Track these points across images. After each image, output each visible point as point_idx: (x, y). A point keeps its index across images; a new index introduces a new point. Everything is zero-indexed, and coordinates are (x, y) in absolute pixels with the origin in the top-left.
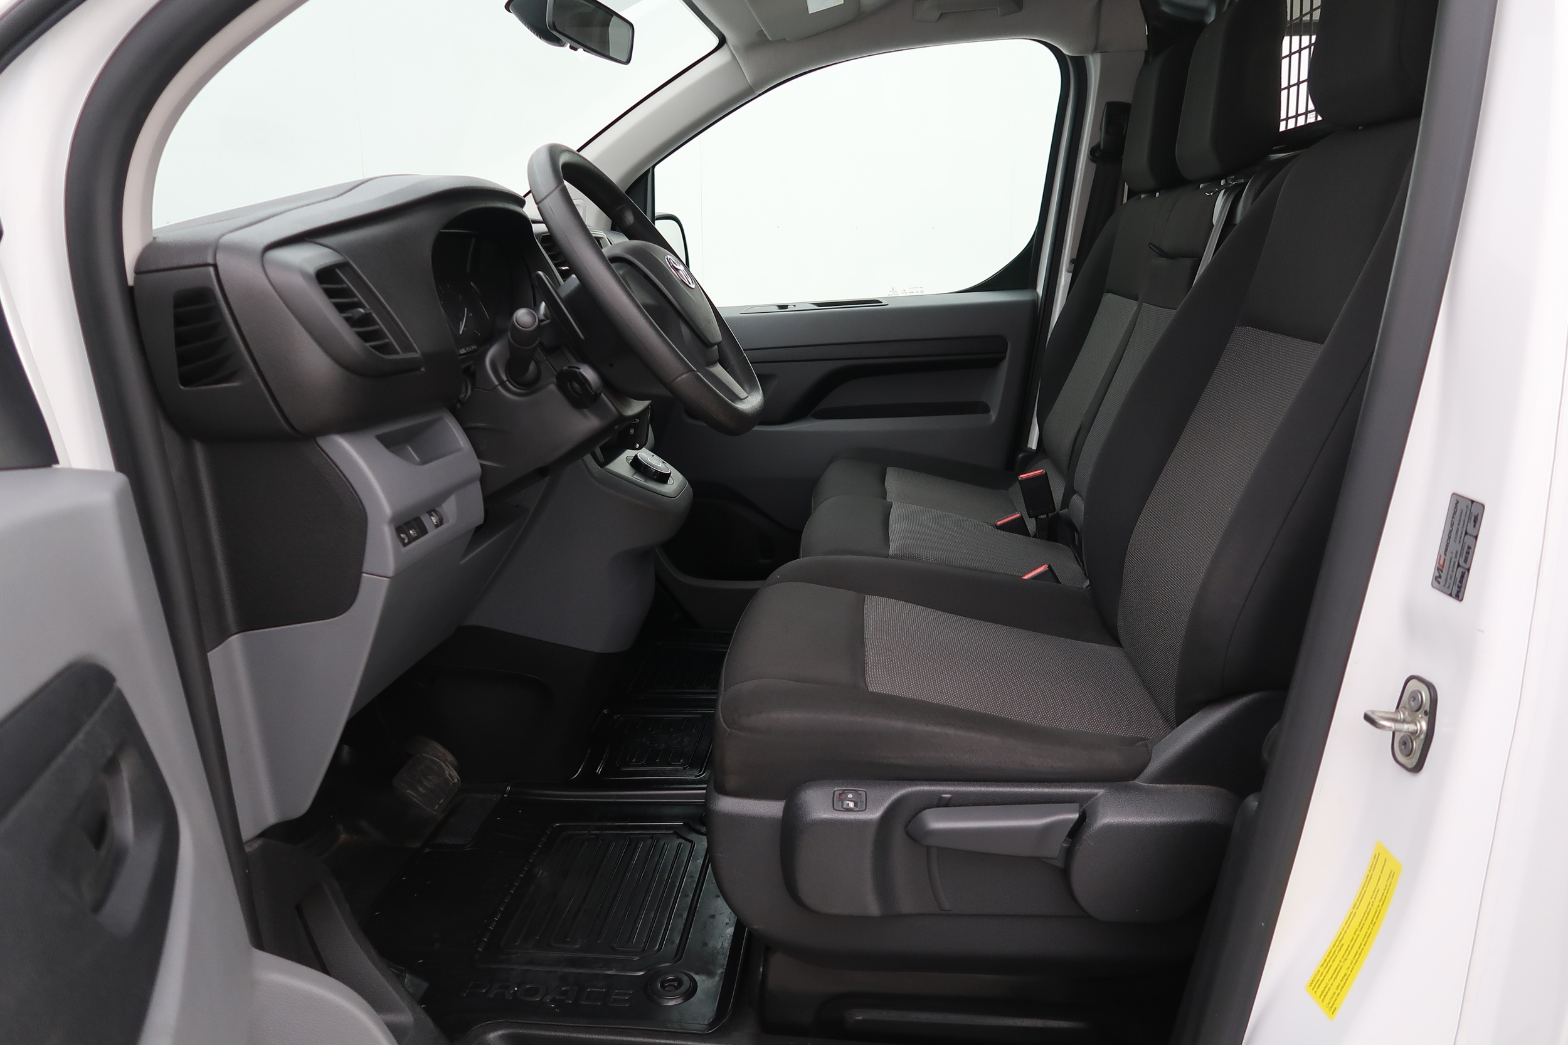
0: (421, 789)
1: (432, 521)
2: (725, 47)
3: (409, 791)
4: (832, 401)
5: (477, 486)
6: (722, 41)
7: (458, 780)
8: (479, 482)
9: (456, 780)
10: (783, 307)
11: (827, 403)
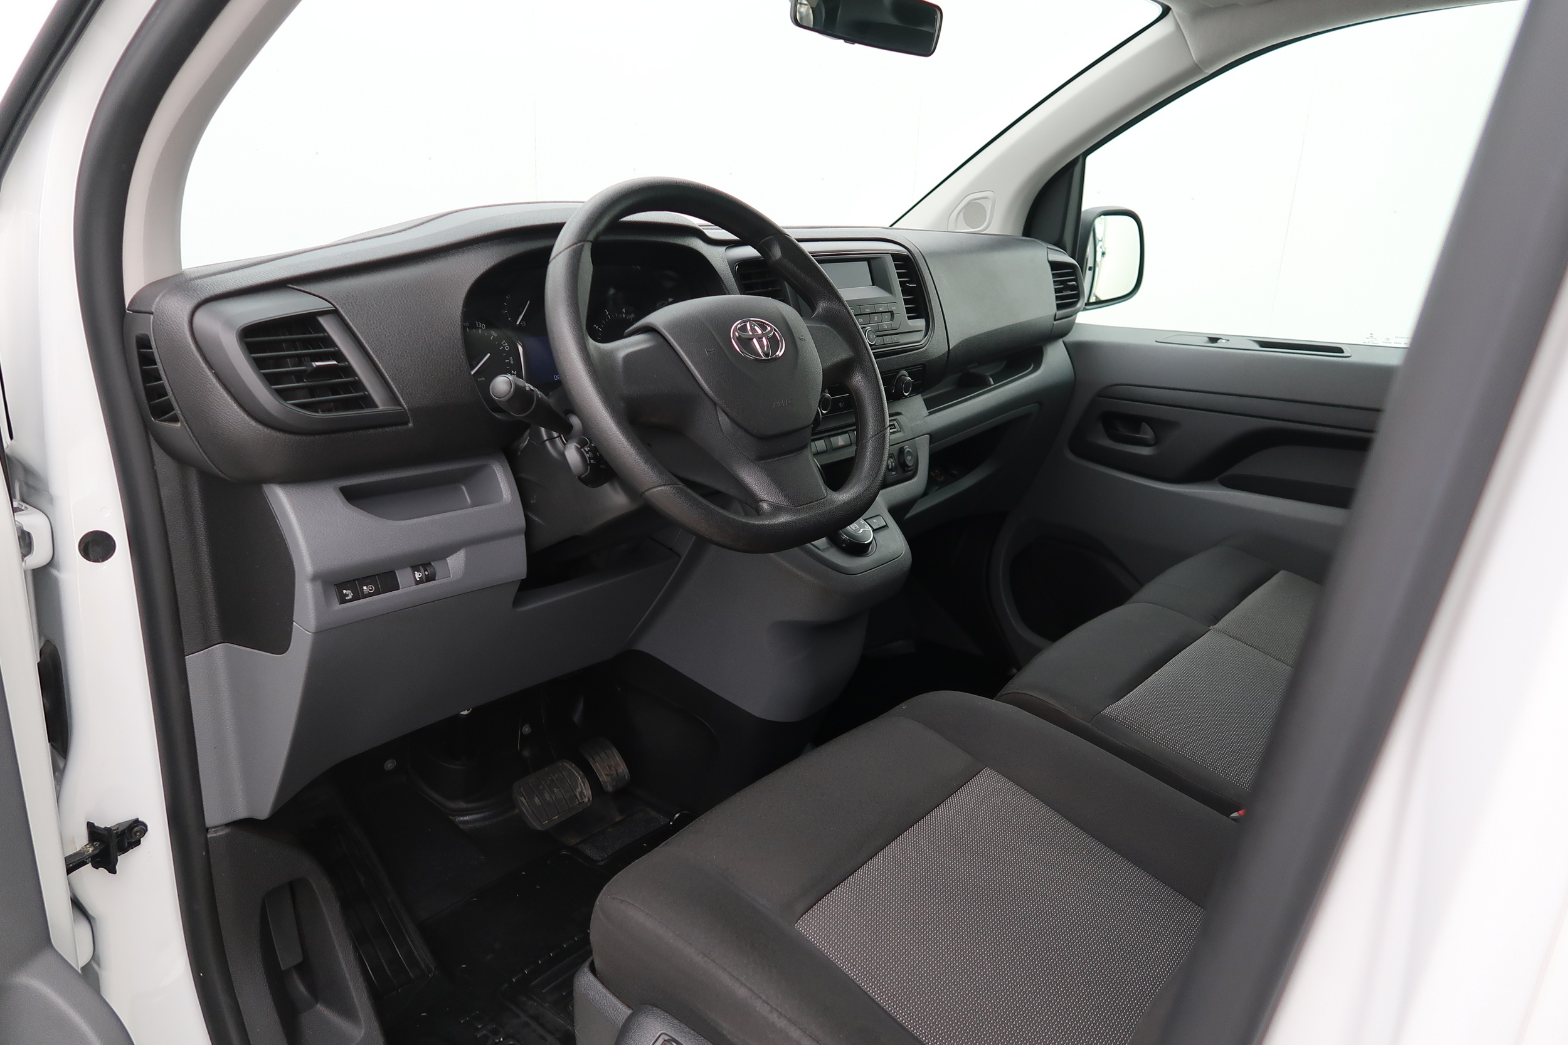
0: (537, 800)
1: (415, 577)
2: (1169, 17)
3: (523, 799)
4: (1250, 466)
5: (521, 541)
6: (1166, 11)
7: (589, 798)
8: (524, 536)
9: (586, 800)
10: (1214, 340)
11: (1243, 468)
